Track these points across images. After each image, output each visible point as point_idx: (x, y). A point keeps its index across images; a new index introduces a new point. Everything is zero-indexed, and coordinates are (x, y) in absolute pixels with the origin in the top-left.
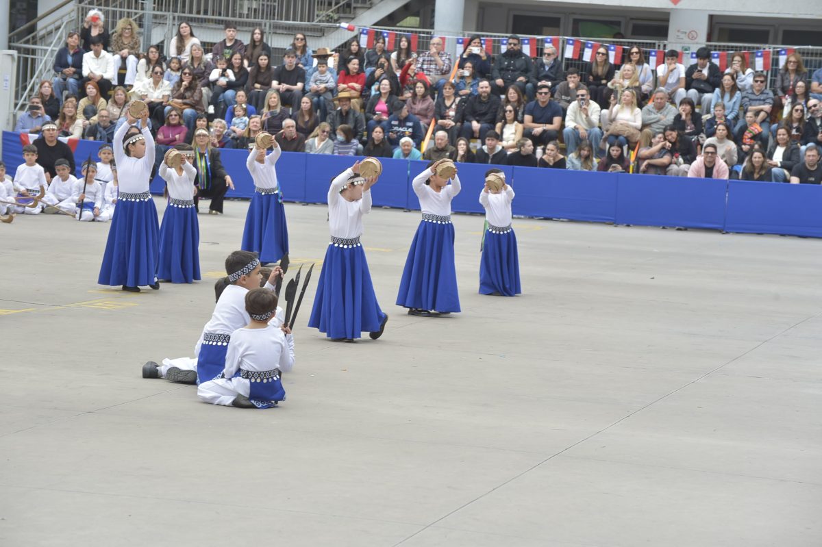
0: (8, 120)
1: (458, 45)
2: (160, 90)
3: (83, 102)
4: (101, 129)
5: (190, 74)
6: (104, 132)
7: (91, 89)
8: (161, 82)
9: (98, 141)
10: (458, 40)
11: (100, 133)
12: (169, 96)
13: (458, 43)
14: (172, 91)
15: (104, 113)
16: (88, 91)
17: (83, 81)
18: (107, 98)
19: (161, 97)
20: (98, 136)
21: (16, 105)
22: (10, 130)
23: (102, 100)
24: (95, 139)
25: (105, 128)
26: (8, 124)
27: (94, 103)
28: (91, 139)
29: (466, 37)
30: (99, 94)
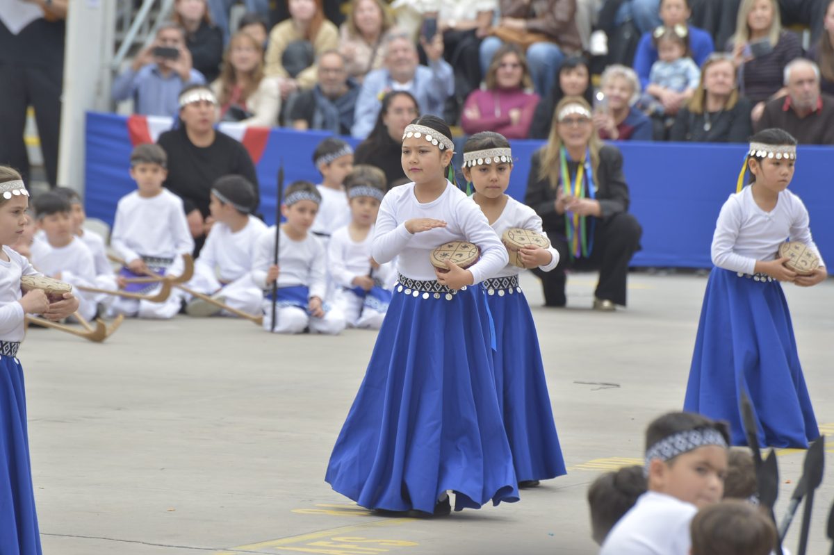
0: (99, 84)
3: (282, 34)
4: (323, 102)
6: (332, 110)
7: (302, 3)
9: (317, 131)
11: (323, 111)
12: (492, 13)
15: (331, 60)
18: (337, 20)
19: (472, 15)
20: (318, 118)
21: (118, 45)
22: (102, 108)
23: (328, 28)
24: (310, 125)
25: (333, 98)
26: (99, 93)
27: (309, 33)
28: (301, 126)
30: (320, 15)
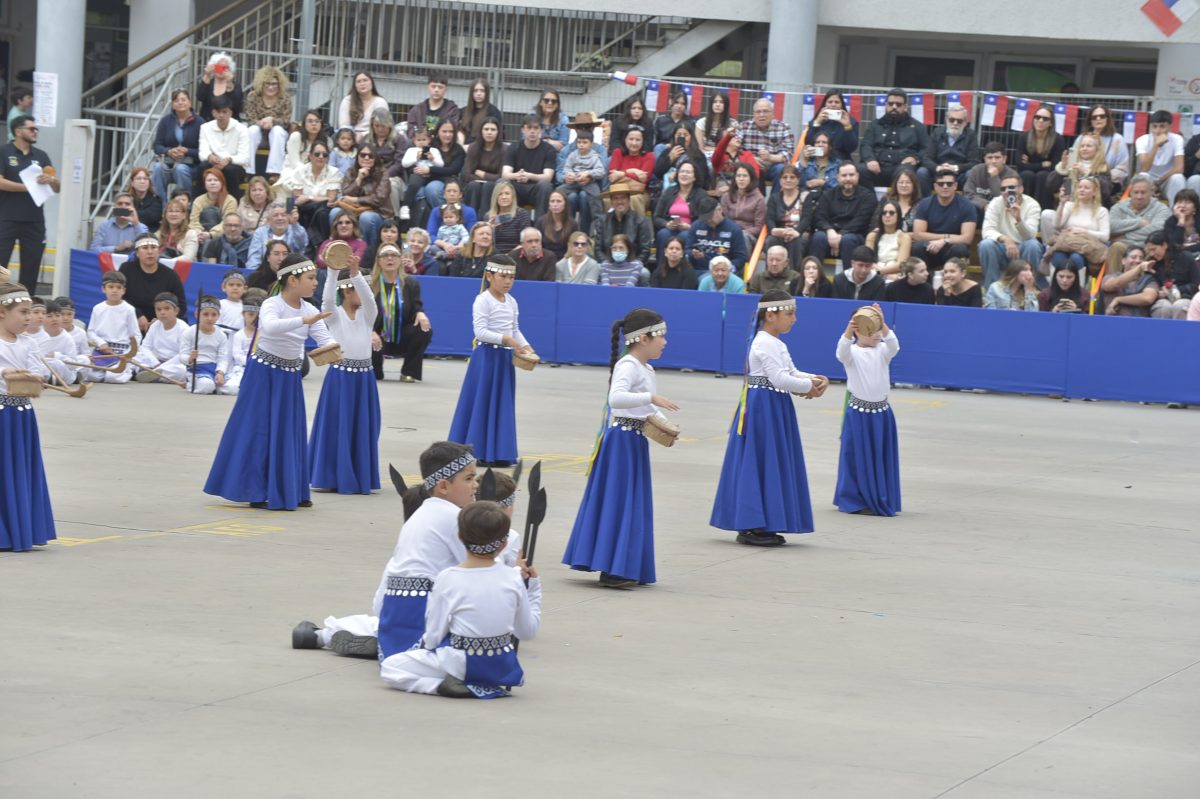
0: (80, 231)
1: (806, 107)
2: (322, 183)
3: (200, 203)
4: (227, 245)
5: (371, 156)
6: (233, 251)
7: (213, 182)
8: (324, 170)
9: (223, 264)
10: (805, 97)
11: (227, 252)
12: (337, 191)
13: (806, 102)
14: (343, 184)
15: (233, 219)
16: (208, 183)
17: (199, 168)
18: (238, 195)
19: (324, 193)
20: (224, 256)
21: (93, 207)
22: (82, 247)
23: (230, 198)
24: (218, 261)
25: (234, 244)
26: (80, 237)
27: (217, 203)
28: (212, 261)
29: (819, 94)
30: (225, 190)
